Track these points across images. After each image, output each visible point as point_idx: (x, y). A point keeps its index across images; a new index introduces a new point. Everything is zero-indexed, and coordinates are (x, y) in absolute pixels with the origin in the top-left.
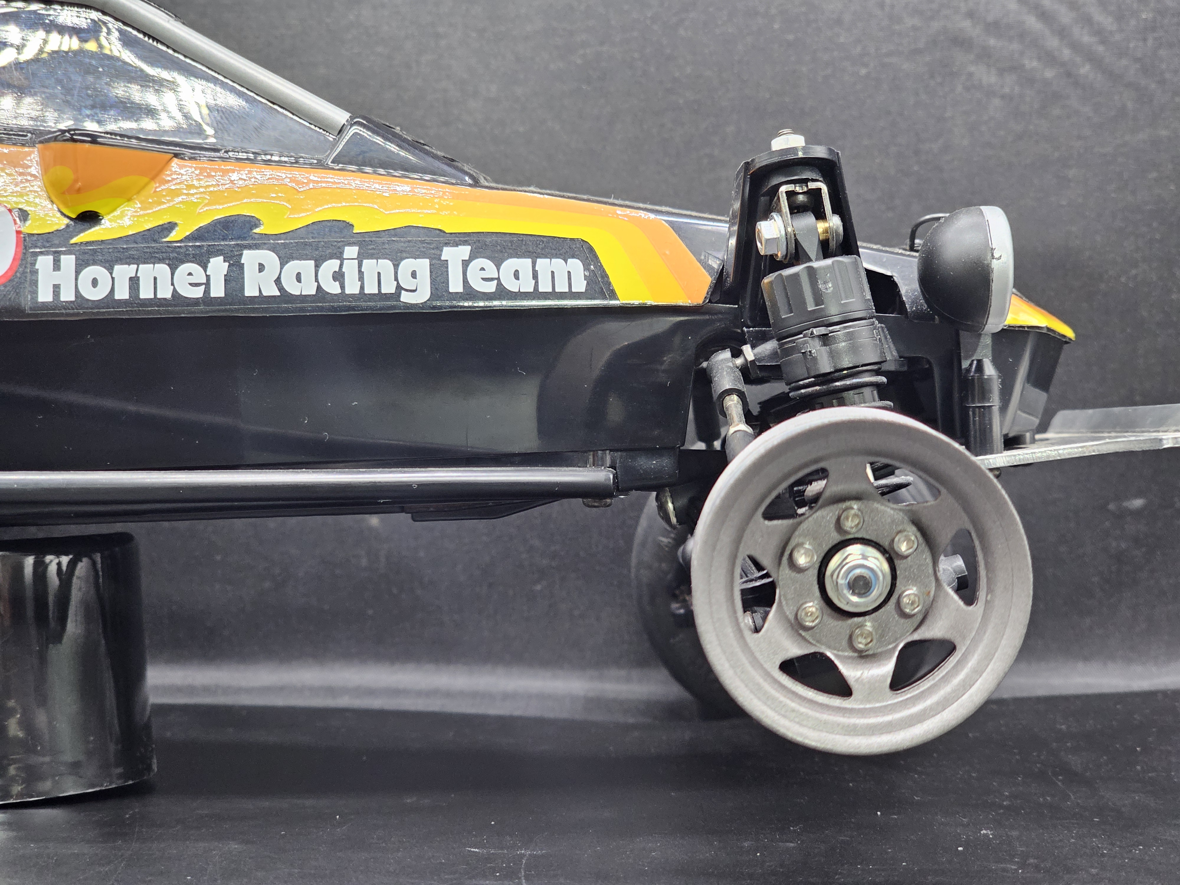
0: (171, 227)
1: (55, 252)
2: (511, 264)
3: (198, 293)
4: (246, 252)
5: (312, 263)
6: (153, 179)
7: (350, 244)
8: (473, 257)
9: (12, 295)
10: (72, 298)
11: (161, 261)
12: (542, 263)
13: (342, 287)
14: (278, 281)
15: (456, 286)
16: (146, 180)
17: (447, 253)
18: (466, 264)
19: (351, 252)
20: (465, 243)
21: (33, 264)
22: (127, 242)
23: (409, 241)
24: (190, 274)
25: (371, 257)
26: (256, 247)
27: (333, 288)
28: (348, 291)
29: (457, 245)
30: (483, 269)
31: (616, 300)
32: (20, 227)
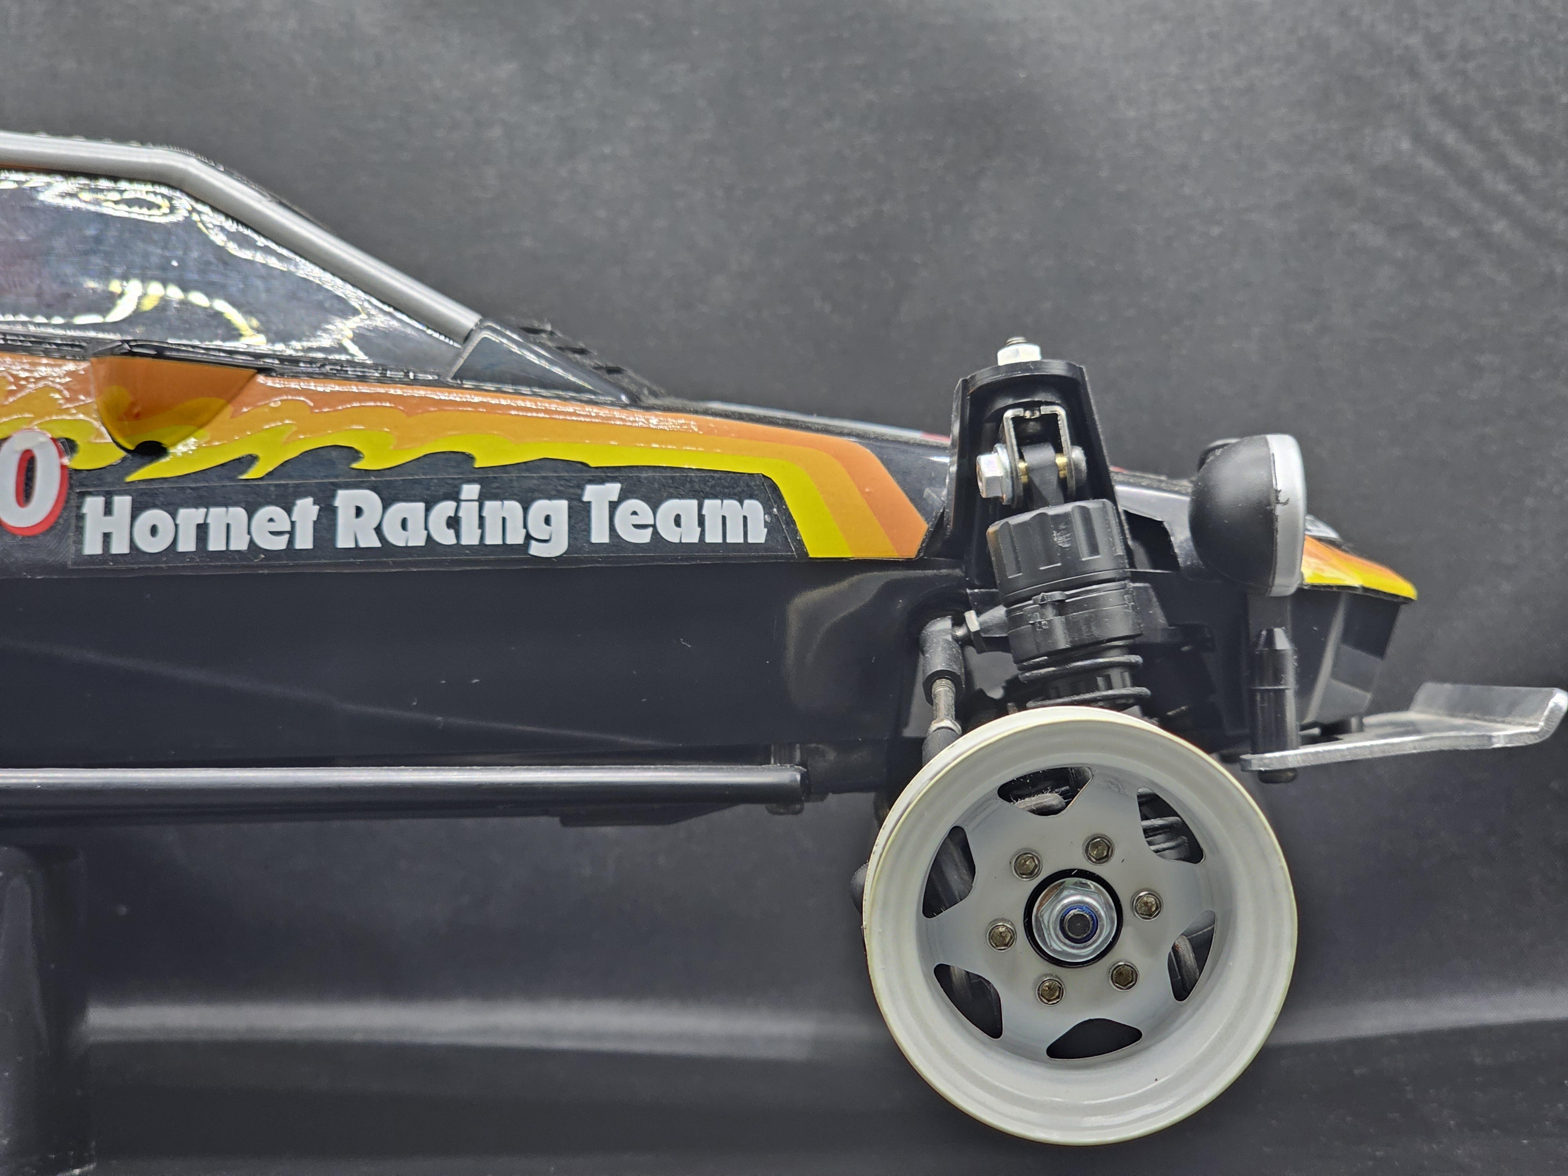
0: (250, 460)
1: (108, 492)
2: (671, 507)
3: (280, 543)
6: (229, 401)
7: (470, 481)
8: (623, 497)
9: (55, 546)
10: (126, 550)
11: (236, 504)
12: (711, 505)
13: (458, 536)
14: (378, 530)
15: (599, 535)
16: (222, 401)
17: (591, 492)
18: (613, 506)
19: (470, 491)
20: (613, 480)
21: (79, 507)
22: (197, 479)
23: (544, 478)
24: (271, 520)
25: (495, 498)
26: (354, 485)
27: (446, 537)
28: (464, 542)
29: (604, 483)
30: (635, 513)
31: (807, 554)
32: (66, 461)
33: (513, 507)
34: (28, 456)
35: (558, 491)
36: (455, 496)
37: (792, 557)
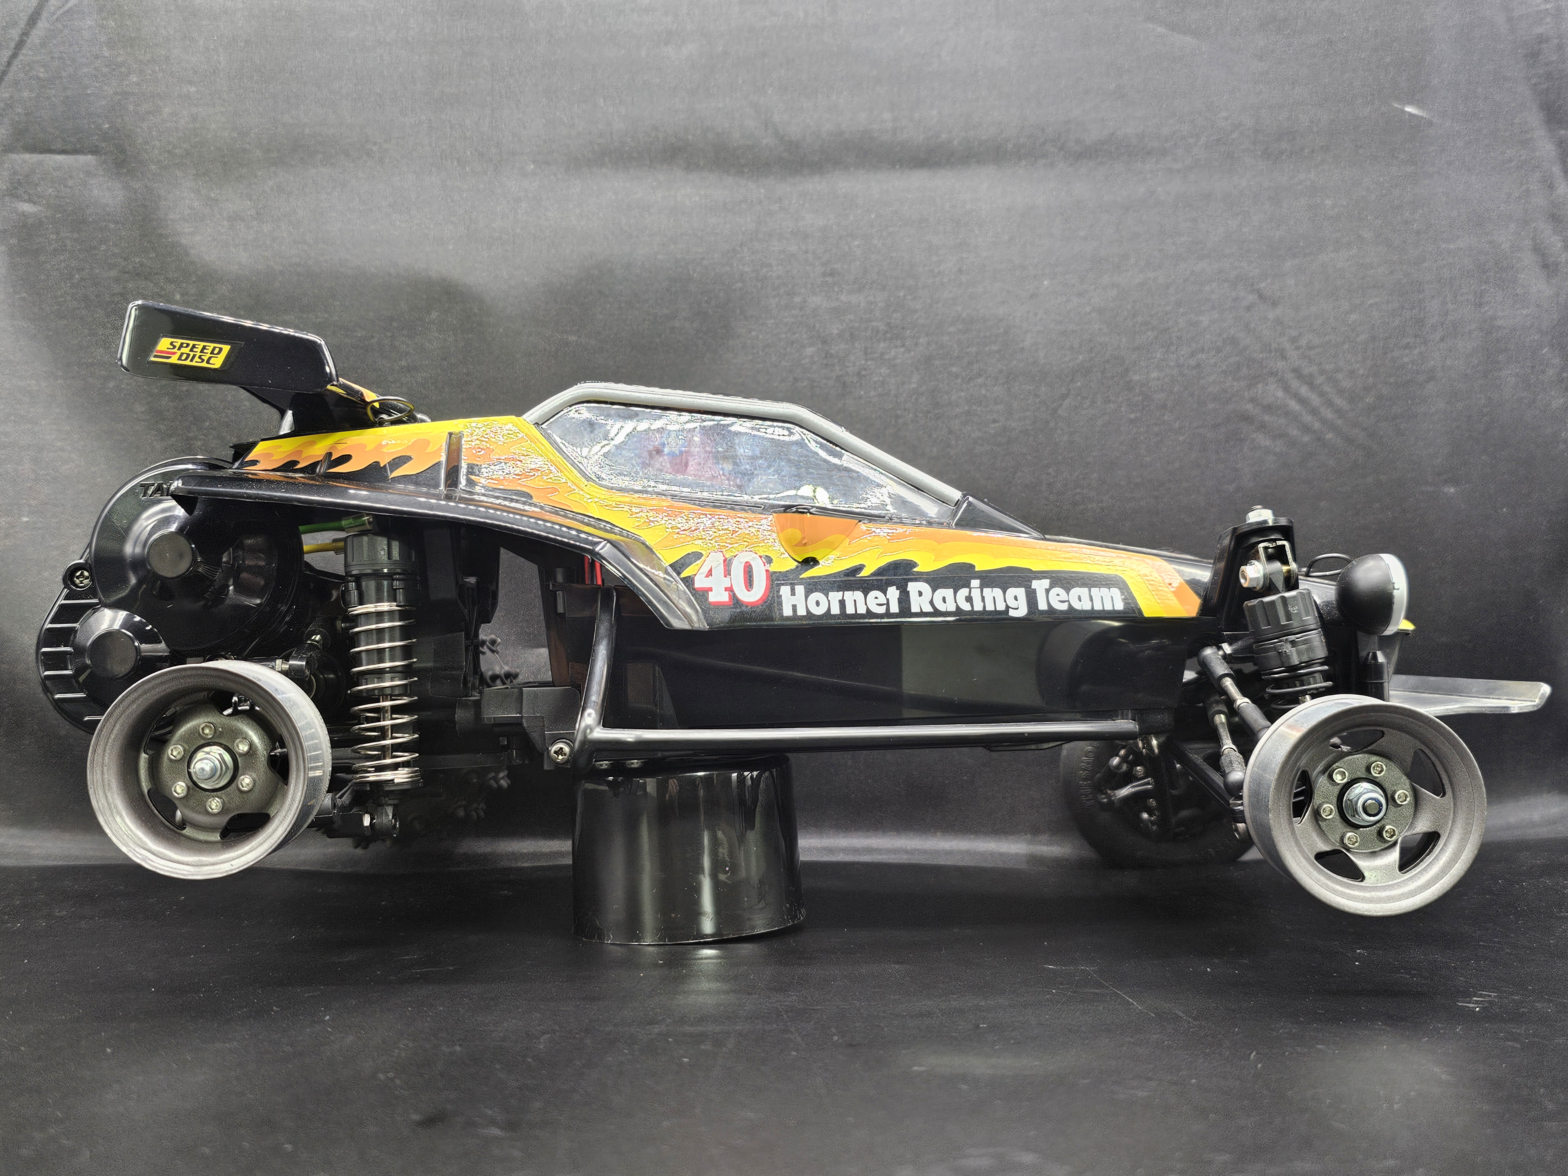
0: (860, 568)
1: (791, 584)
2: (1076, 591)
3: (882, 610)
4: (909, 583)
5: (952, 590)
6: (847, 536)
7: (974, 578)
8: (1052, 586)
9: (767, 612)
10: (805, 613)
11: (858, 589)
12: (1094, 590)
13: (972, 606)
14: (931, 603)
15: (1042, 606)
16: (844, 536)
17: (1035, 584)
18: (1047, 591)
19: (975, 583)
20: (1045, 578)
21: (778, 591)
22: (835, 577)
23: (1010, 576)
24: (876, 598)
25: (988, 587)
26: (916, 580)
27: (966, 607)
28: (975, 609)
29: (1041, 579)
30: (1058, 595)
31: (1142, 615)
32: (768, 567)
33: (998, 592)
34: (748, 564)
35: (1019, 583)
36: (967, 585)
37: (1136, 617)
